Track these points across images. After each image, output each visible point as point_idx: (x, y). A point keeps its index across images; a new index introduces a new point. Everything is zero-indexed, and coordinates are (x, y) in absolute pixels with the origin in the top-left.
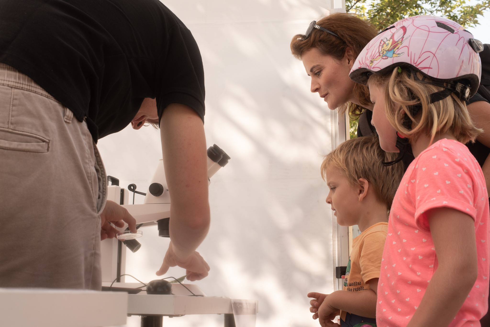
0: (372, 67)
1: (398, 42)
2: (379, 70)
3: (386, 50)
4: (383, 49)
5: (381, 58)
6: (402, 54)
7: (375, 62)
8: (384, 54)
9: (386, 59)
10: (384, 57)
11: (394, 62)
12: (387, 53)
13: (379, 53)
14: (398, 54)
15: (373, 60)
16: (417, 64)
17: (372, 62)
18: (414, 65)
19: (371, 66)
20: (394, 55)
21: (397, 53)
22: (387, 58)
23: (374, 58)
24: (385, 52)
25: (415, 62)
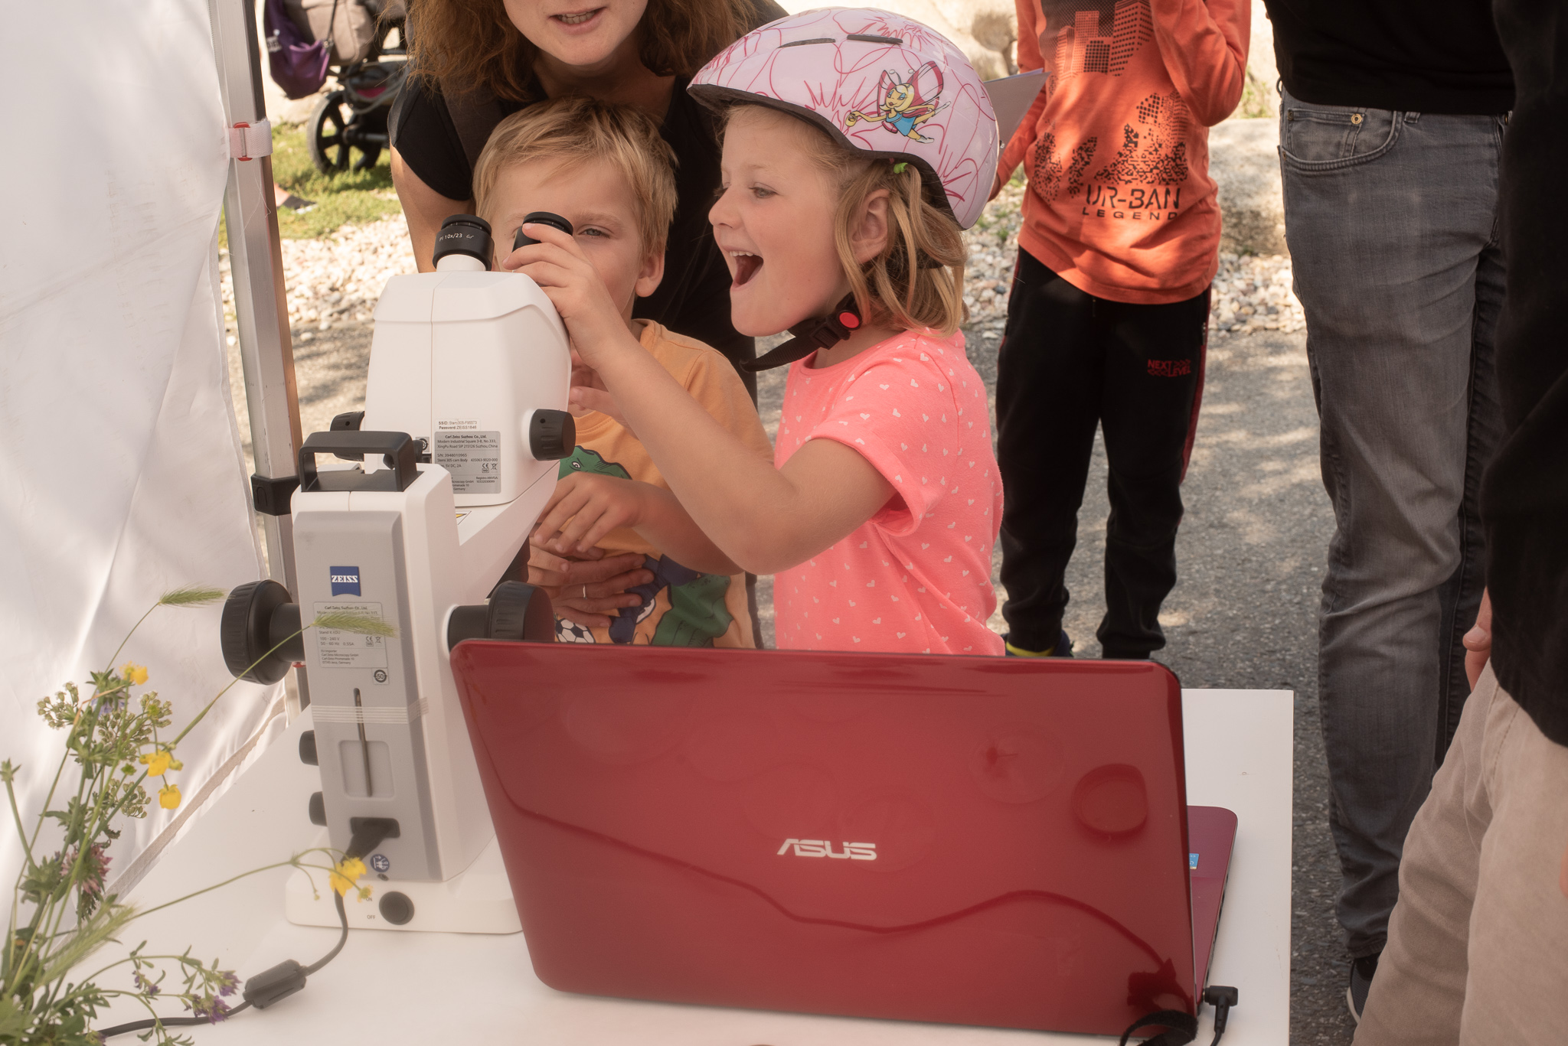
0: (852, 130)
1: (928, 106)
2: (866, 147)
3: (897, 109)
4: (889, 100)
5: (880, 123)
6: (929, 141)
7: (861, 125)
8: (891, 115)
9: (891, 131)
10: (889, 126)
11: (907, 151)
12: (897, 117)
13: (878, 106)
14: (922, 136)
15: (857, 114)
16: (949, 179)
17: (853, 117)
18: (942, 179)
19: (849, 127)
20: (912, 134)
21: (920, 132)
22: (896, 133)
23: (864, 112)
24: (893, 113)
25: (946, 174)
